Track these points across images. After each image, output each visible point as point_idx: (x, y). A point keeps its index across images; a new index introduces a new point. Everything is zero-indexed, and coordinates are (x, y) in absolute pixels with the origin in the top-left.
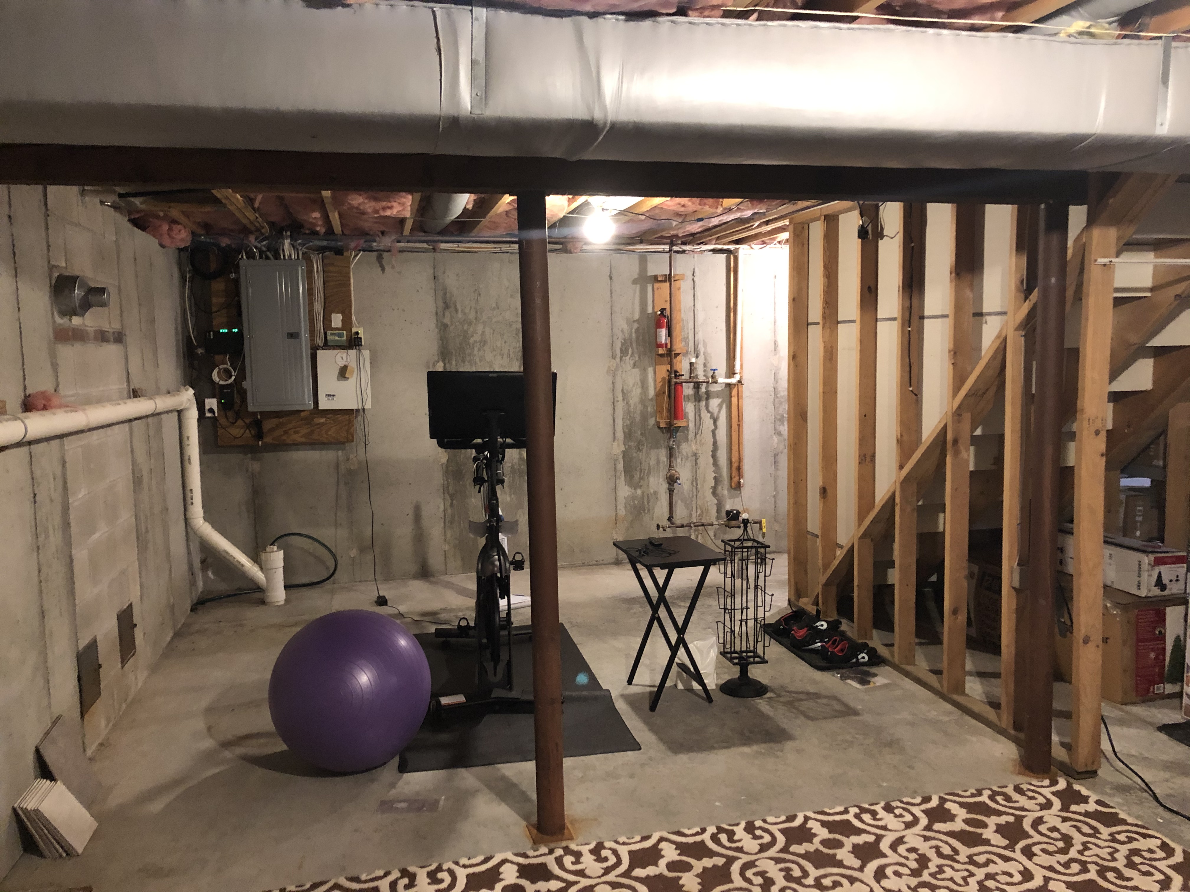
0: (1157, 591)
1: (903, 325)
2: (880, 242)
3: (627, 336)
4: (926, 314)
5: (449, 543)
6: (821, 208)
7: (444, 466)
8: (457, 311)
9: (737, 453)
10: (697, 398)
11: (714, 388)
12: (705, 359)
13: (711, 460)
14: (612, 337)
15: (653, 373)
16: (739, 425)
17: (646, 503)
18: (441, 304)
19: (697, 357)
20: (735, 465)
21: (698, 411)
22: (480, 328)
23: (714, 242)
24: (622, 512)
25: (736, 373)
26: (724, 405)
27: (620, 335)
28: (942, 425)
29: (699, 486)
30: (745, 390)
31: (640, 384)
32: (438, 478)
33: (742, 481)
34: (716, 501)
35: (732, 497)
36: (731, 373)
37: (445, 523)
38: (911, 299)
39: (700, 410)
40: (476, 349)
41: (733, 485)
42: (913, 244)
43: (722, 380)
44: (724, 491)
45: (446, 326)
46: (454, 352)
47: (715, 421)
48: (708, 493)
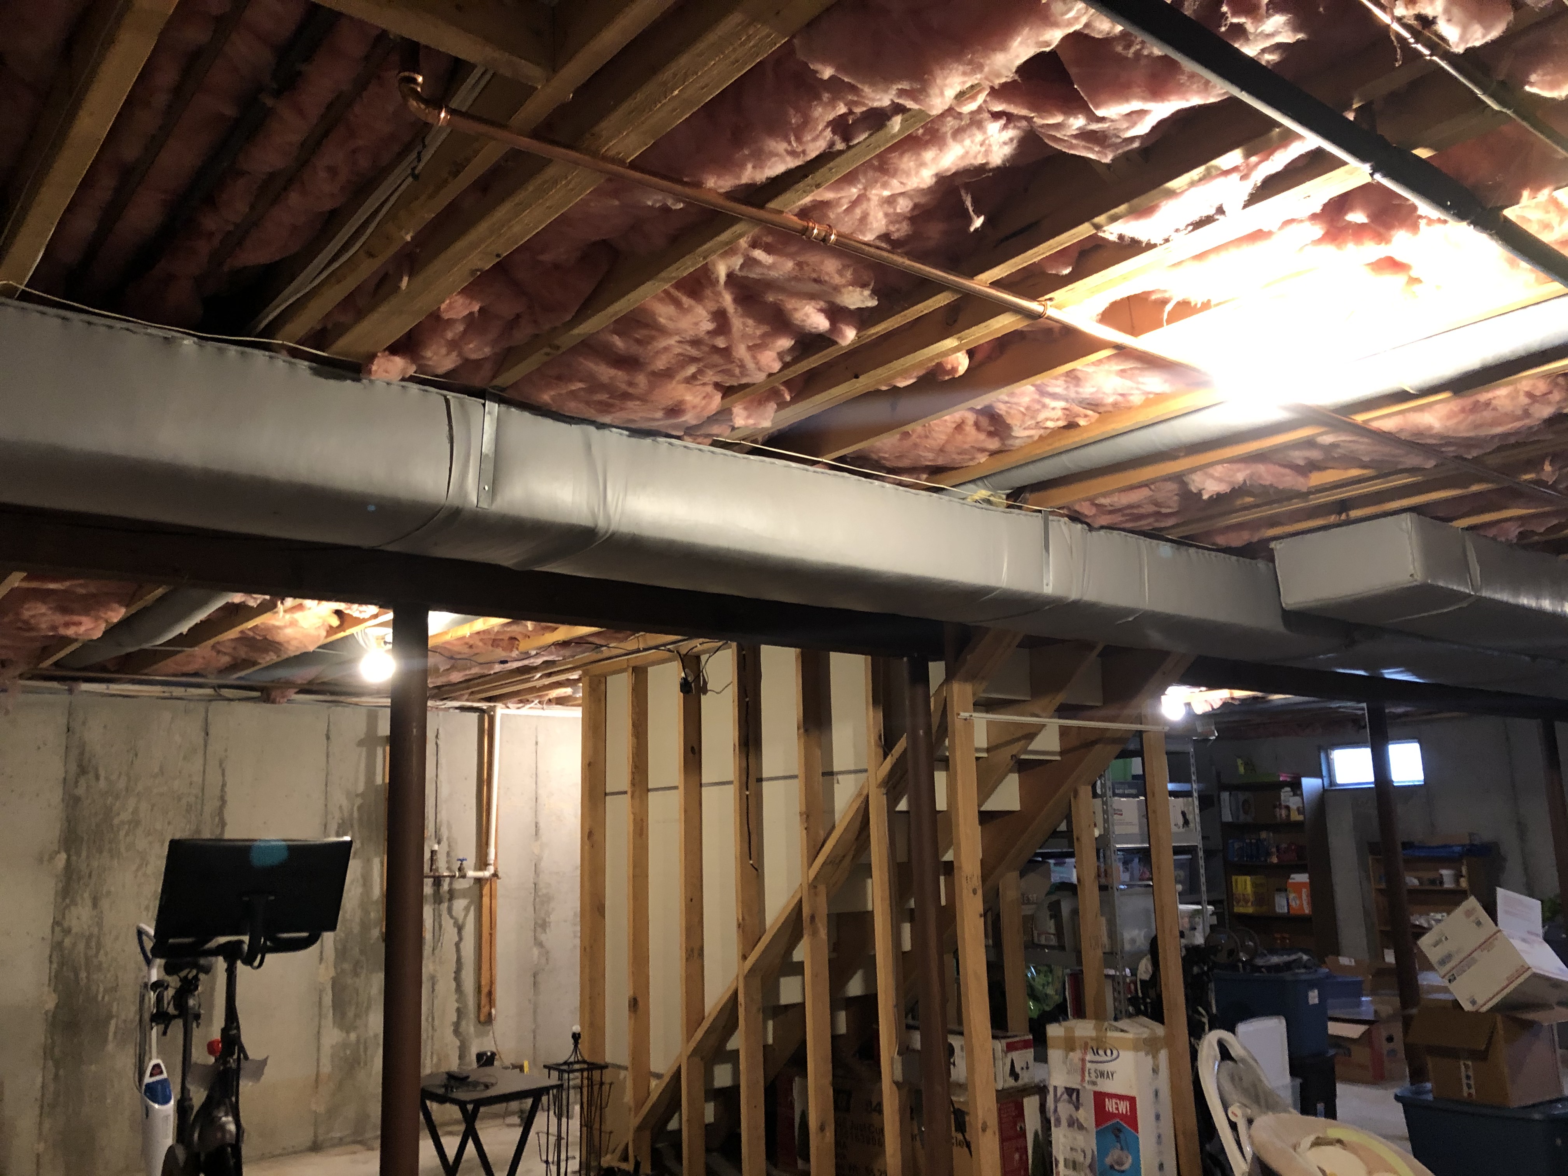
0: (1011, 1082)
1: (741, 789)
2: (703, 697)
3: (346, 814)
4: (764, 776)
5: (46, 1142)
6: (628, 659)
7: (50, 1014)
8: (97, 778)
9: (489, 973)
10: (438, 899)
11: (461, 885)
12: (449, 846)
13: (454, 984)
14: (326, 816)
15: (379, 865)
16: (491, 934)
17: (362, 1053)
18: (73, 768)
19: (439, 843)
20: (485, 990)
21: (437, 917)
22: (132, 803)
23: (466, 697)
24: (326, 1068)
25: (489, 864)
26: (472, 908)
27: (337, 815)
28: (796, 900)
29: (436, 1023)
30: (500, 886)
31: (361, 881)
32: (38, 1035)
33: (493, 1011)
34: (458, 1043)
35: (480, 1034)
36: (482, 864)
37: (42, 1107)
38: (747, 759)
39: (440, 916)
40: (122, 833)
41: (482, 1018)
42: (747, 699)
43: (471, 873)
44: (469, 1027)
45: (77, 800)
46: (85, 838)
47: (460, 929)
48: (449, 1031)
